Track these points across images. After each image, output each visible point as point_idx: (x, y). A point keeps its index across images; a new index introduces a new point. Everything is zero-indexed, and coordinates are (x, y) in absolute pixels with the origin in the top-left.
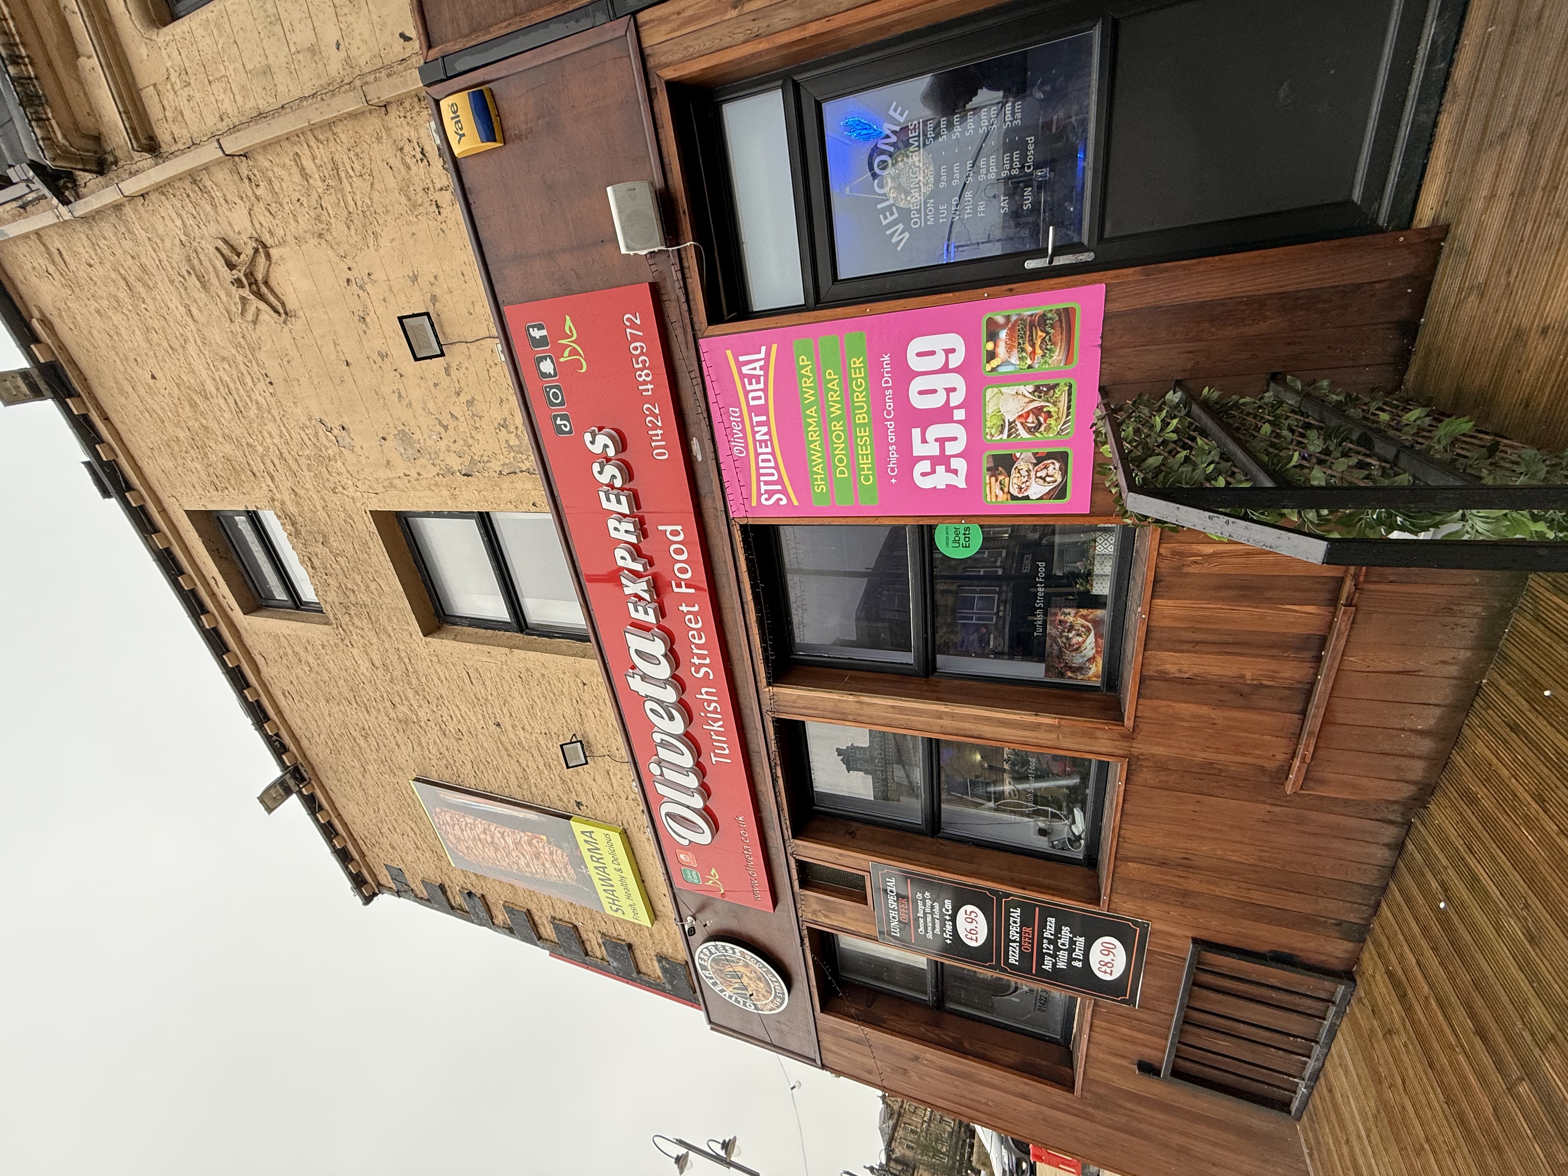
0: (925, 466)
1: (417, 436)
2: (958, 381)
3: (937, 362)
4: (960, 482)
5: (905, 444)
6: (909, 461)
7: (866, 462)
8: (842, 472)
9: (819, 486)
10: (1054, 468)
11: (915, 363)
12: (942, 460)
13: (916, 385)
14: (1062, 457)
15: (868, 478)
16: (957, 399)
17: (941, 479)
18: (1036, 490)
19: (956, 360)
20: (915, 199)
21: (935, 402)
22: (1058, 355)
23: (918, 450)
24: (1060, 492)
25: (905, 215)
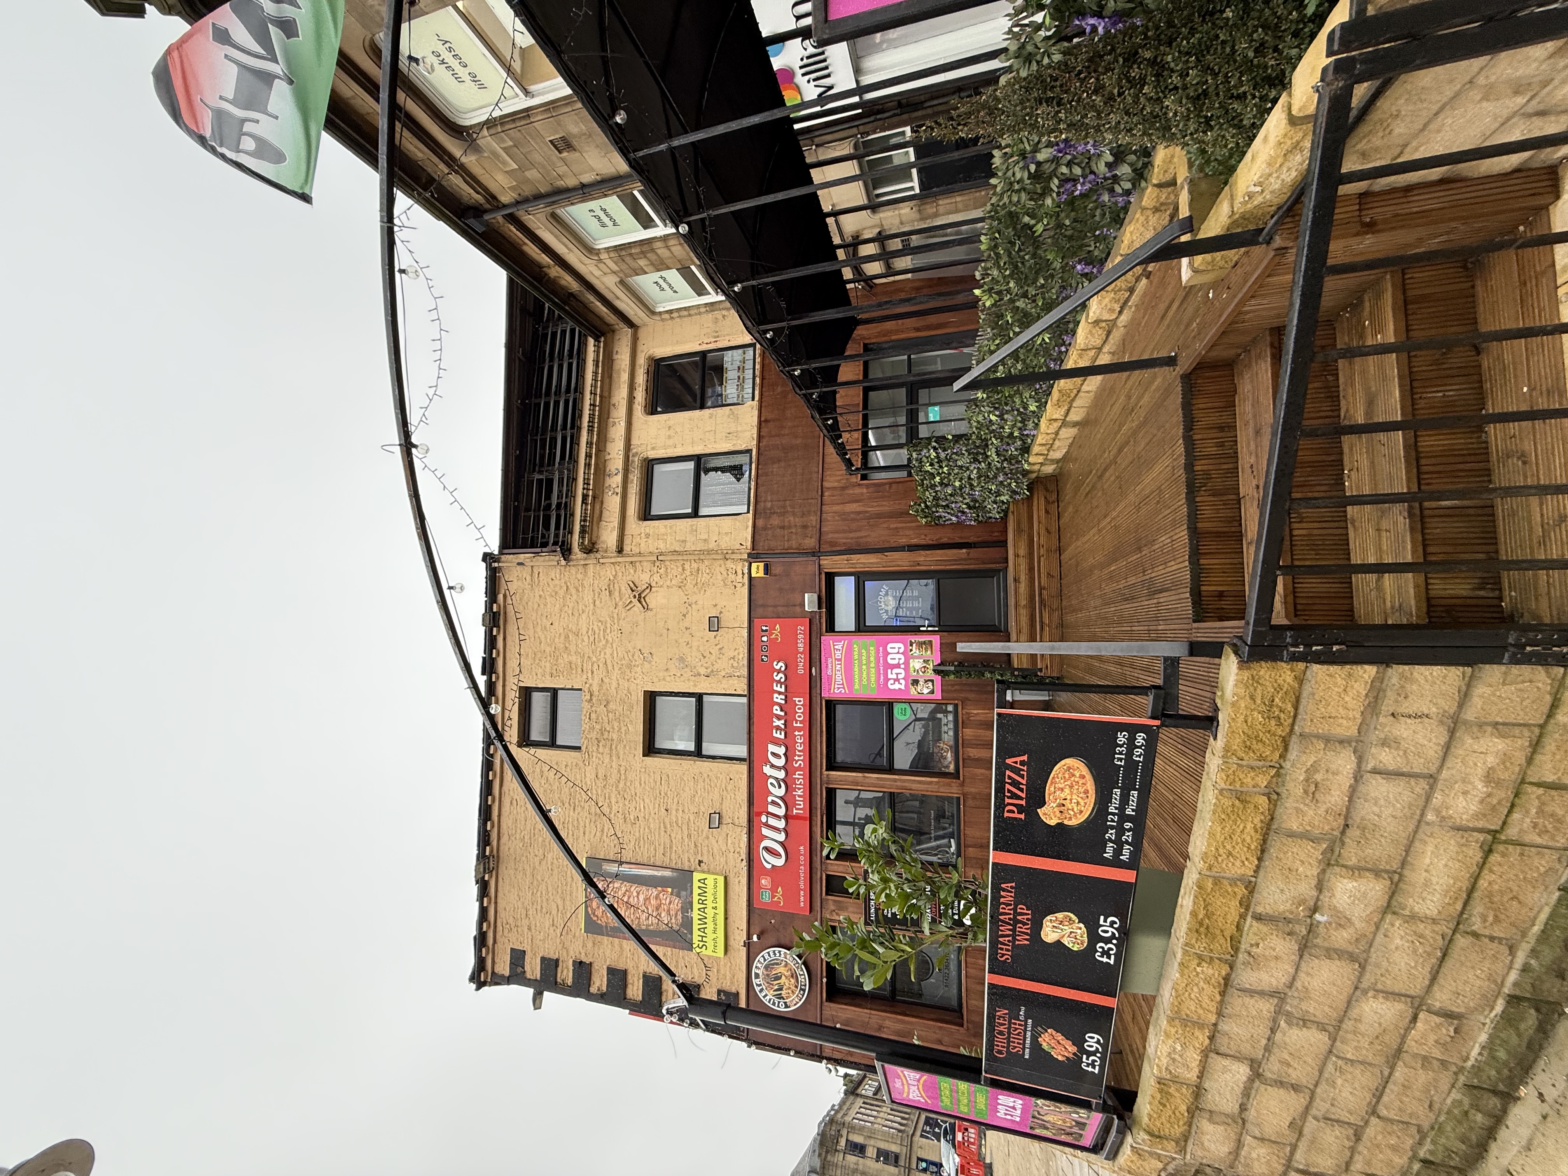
0: (892, 682)
1: (689, 659)
2: (902, 657)
3: (896, 651)
4: (903, 687)
5: (886, 674)
6: (887, 680)
7: (873, 679)
8: (865, 682)
9: (857, 687)
10: (930, 684)
11: (889, 650)
12: (897, 680)
13: (890, 657)
14: (932, 681)
15: (873, 685)
16: (902, 661)
17: (897, 686)
18: (926, 691)
19: (901, 651)
20: (889, 608)
21: (895, 662)
22: (929, 652)
23: (890, 676)
24: (932, 692)
25: (887, 611)
